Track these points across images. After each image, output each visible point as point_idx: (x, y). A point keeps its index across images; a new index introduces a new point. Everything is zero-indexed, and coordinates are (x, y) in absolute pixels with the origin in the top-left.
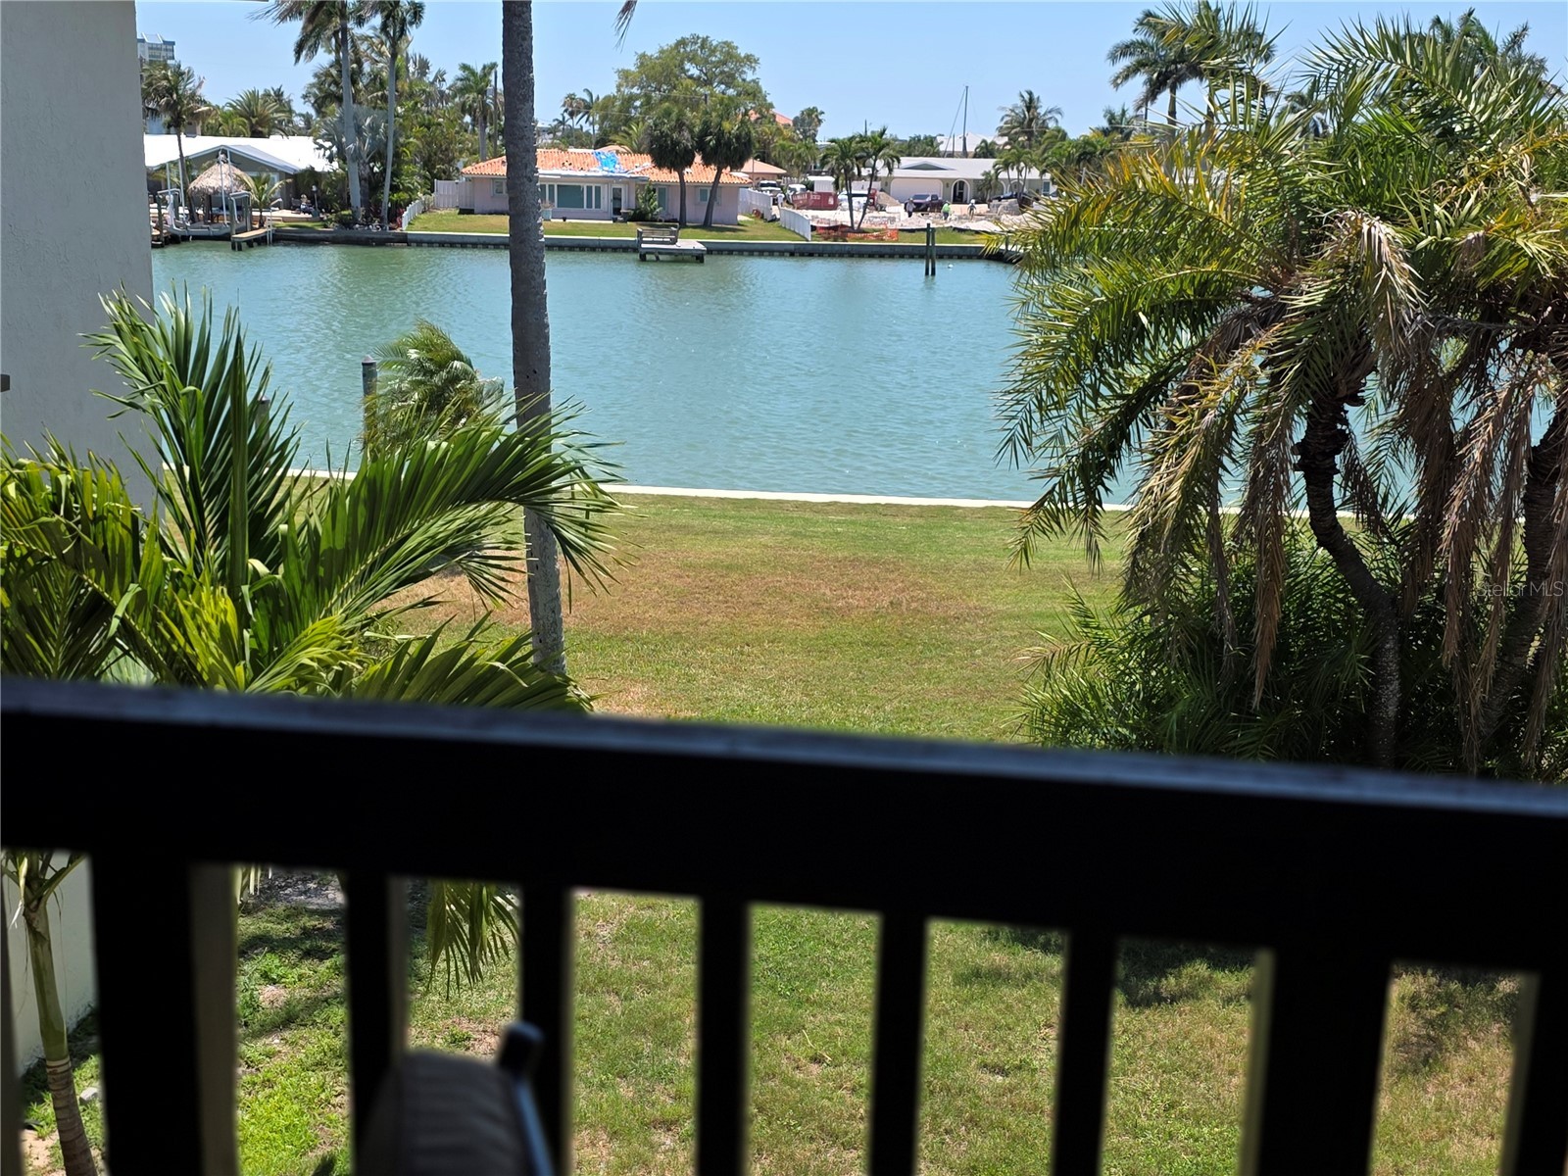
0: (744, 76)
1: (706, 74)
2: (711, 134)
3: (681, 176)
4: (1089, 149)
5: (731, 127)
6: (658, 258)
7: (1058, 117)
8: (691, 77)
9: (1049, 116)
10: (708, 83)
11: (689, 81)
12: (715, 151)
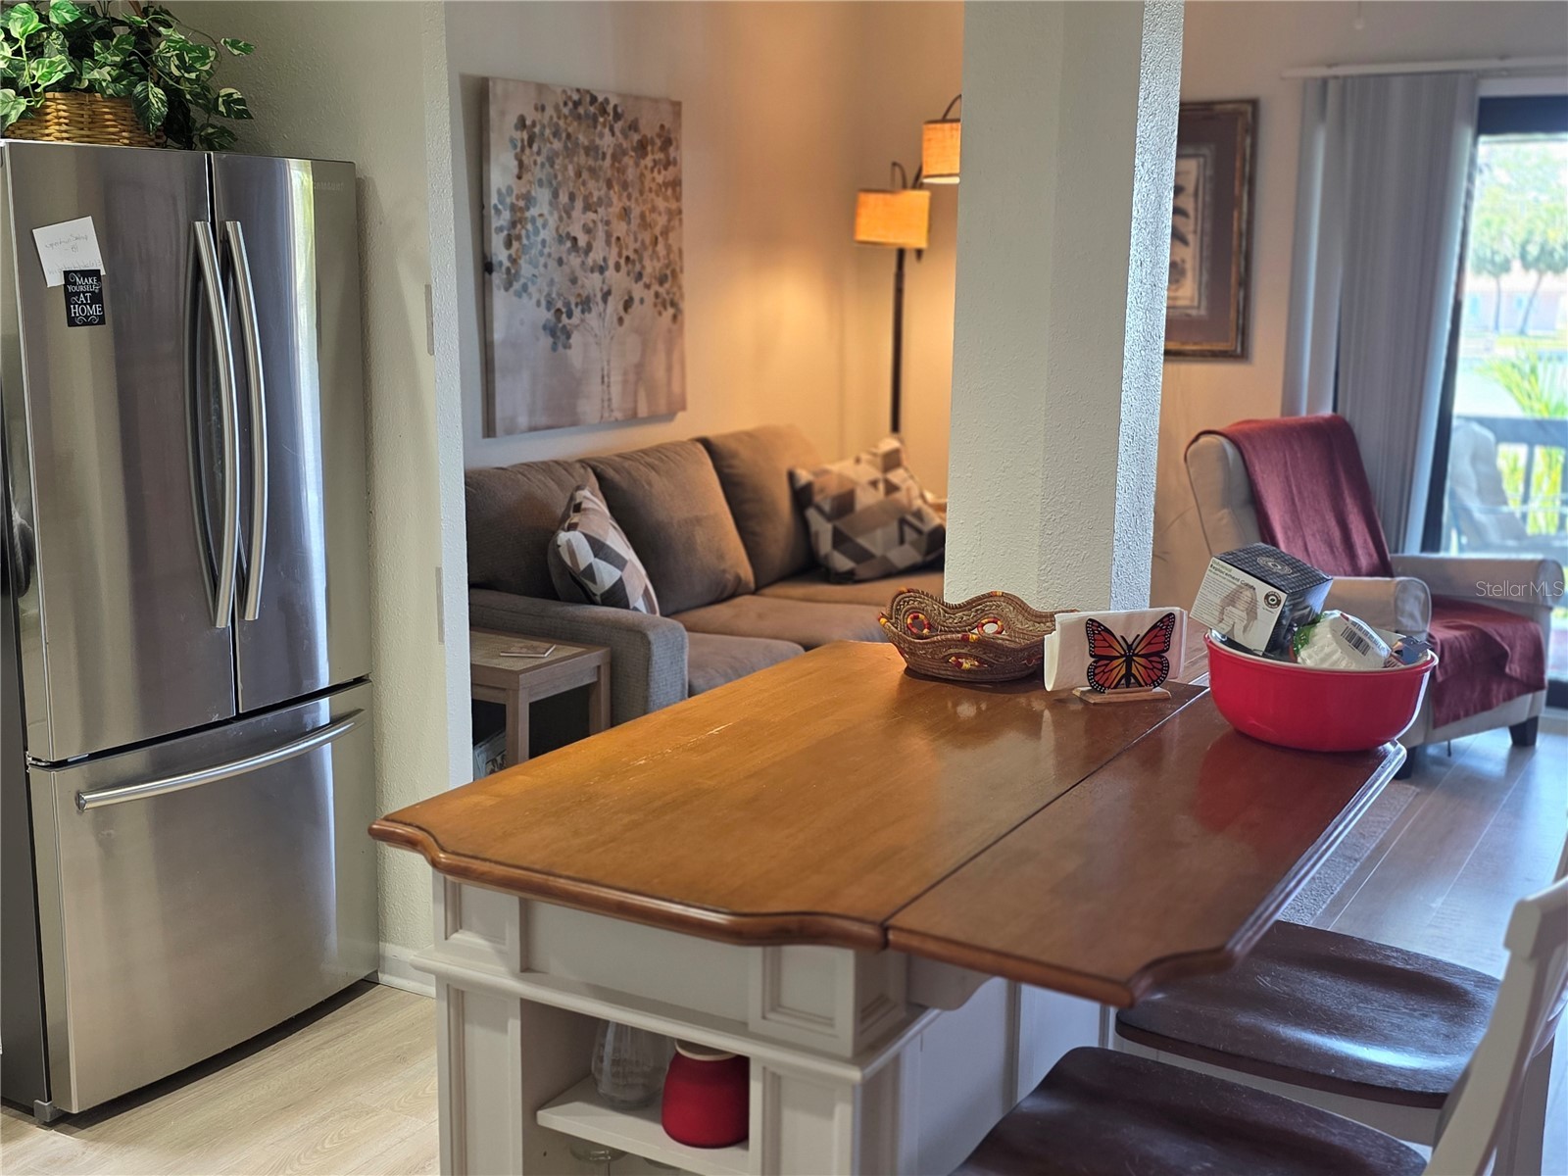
1: (1518, 181)
2: (1534, 243)
3: (1498, 283)
5: (1556, 235)
8: (1502, 186)
10: (1519, 189)
11: (1500, 190)
12: (1538, 260)
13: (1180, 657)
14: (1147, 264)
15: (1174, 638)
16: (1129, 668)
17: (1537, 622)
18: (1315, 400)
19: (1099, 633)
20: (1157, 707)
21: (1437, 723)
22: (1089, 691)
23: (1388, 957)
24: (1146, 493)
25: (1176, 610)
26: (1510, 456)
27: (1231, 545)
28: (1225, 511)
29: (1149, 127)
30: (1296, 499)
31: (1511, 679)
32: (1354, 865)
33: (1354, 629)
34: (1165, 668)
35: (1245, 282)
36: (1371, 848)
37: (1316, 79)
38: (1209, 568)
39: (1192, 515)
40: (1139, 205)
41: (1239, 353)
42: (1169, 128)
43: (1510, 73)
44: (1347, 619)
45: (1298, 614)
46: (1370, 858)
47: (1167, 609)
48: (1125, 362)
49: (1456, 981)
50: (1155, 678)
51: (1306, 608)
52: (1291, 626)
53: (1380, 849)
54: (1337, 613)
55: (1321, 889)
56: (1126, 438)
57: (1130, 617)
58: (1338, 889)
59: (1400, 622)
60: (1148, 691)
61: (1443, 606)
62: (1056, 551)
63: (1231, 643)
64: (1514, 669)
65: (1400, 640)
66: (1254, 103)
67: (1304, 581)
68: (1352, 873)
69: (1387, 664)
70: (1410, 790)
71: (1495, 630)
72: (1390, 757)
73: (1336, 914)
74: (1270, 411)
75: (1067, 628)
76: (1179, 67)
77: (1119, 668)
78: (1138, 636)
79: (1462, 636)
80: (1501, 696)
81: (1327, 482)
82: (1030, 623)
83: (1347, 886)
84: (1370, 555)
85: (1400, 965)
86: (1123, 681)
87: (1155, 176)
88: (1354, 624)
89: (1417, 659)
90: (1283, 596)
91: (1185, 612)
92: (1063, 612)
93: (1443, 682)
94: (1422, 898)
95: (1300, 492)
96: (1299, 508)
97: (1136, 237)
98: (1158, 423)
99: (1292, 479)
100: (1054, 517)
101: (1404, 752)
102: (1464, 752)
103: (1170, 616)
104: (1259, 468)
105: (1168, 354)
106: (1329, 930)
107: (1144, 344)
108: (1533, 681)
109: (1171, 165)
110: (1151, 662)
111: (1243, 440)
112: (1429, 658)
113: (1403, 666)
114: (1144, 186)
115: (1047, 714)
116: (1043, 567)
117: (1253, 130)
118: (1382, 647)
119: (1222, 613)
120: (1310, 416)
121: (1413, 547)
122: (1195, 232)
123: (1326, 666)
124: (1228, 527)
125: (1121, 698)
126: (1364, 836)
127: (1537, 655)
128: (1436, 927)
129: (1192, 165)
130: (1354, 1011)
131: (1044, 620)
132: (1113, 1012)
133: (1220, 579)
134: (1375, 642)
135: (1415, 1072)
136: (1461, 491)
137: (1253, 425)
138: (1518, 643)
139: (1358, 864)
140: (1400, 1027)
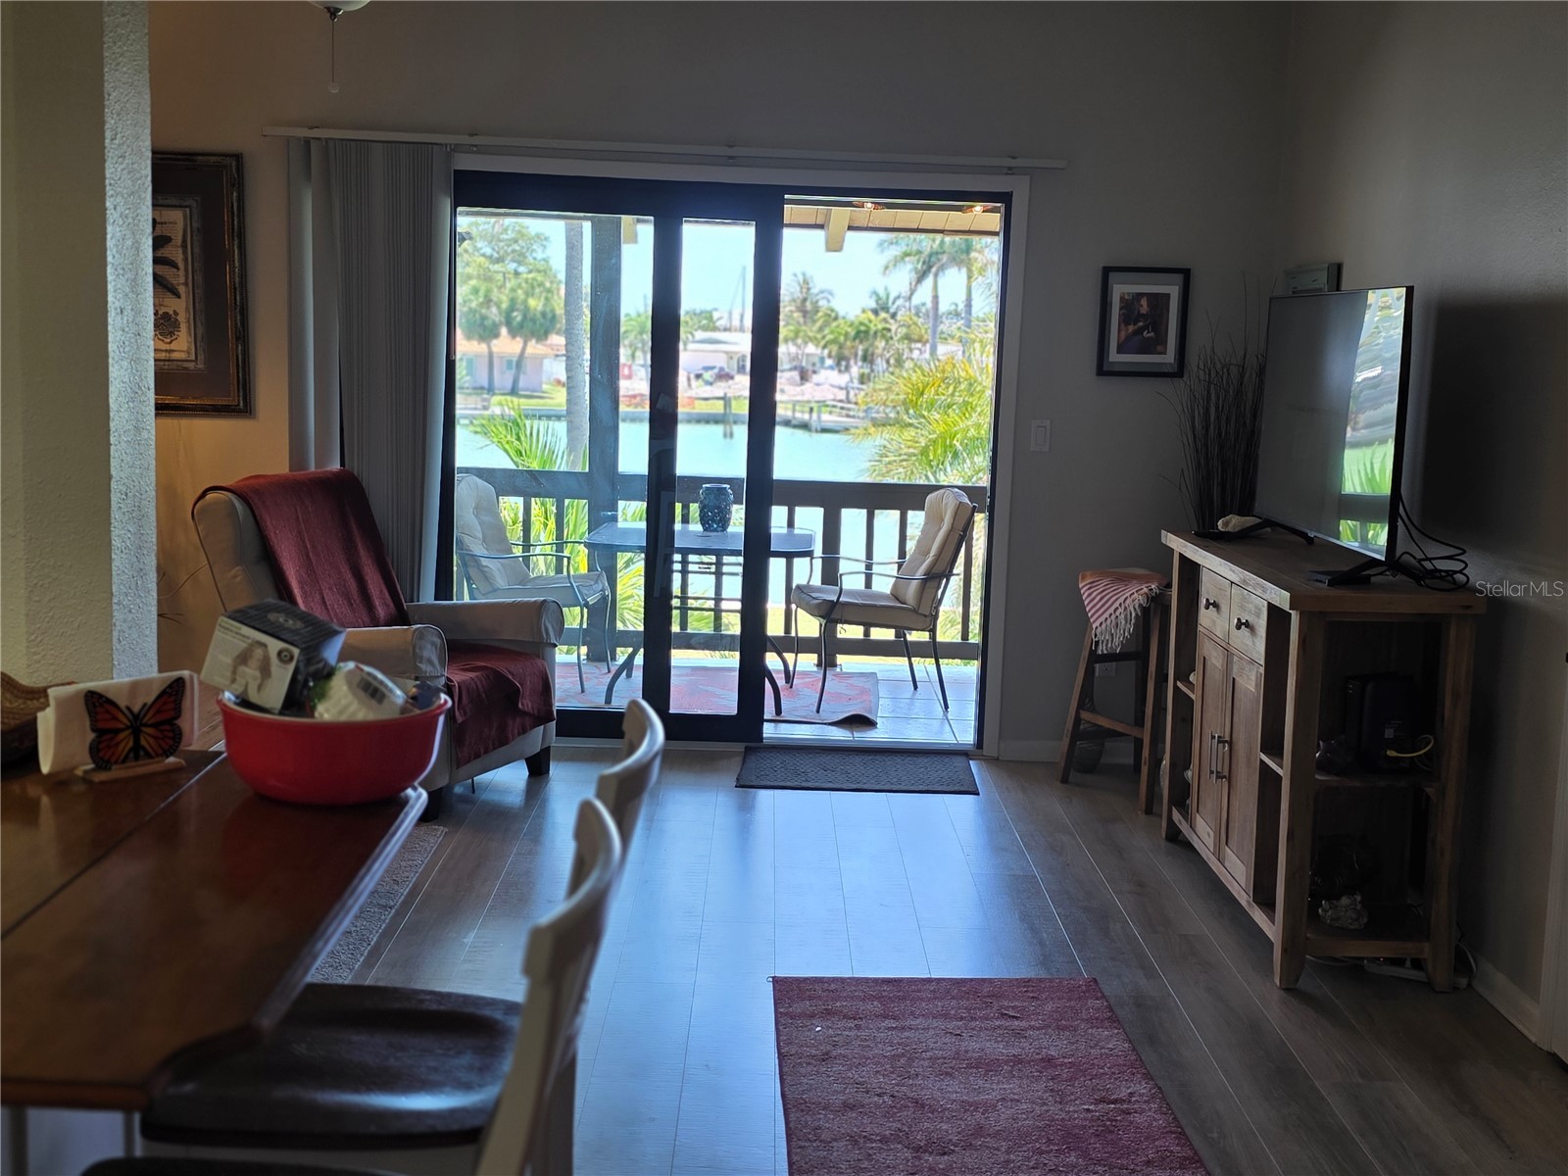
0: (534, 255)
1: (498, 253)
2: (517, 310)
3: (489, 347)
4: (863, 328)
5: (535, 304)
6: (472, 423)
7: (830, 297)
8: (484, 255)
9: (821, 296)
10: (500, 260)
11: (482, 259)
12: (521, 325)
13: (193, 724)
14: (128, 311)
15: (186, 703)
16: (137, 741)
17: (543, 659)
18: (322, 457)
19: (101, 705)
20: (172, 777)
21: (459, 763)
22: (93, 770)
23: (422, 1001)
24: (145, 552)
25: (186, 673)
26: (511, 507)
27: (242, 602)
28: (239, 568)
29: (119, 169)
30: (311, 554)
31: (525, 714)
32: (390, 913)
33: (370, 679)
34: (177, 736)
35: (243, 336)
36: (405, 893)
37: (299, 139)
38: (217, 627)
39: (204, 576)
40: (114, 250)
41: (242, 407)
42: (143, 172)
43: (480, 150)
44: (362, 670)
45: (312, 669)
46: (404, 902)
47: (176, 674)
48: (111, 414)
49: (487, 1012)
50: (166, 747)
51: (318, 662)
52: (306, 682)
53: (413, 893)
54: (351, 665)
55: (357, 943)
56: (119, 495)
57: (135, 687)
58: (375, 939)
59: (419, 669)
60: (159, 762)
61: (458, 650)
62: (47, 620)
63: (244, 702)
64: (526, 704)
65: (414, 686)
66: (238, 157)
67: (316, 635)
68: (387, 921)
69: (403, 710)
70: (438, 833)
71: (507, 669)
72: (411, 802)
73: (373, 966)
74: (278, 465)
75: (64, 704)
76: (148, 110)
77: (126, 742)
78: (145, 705)
79: (477, 676)
80: (516, 731)
81: (340, 535)
82: (21, 701)
83: (383, 935)
84: (388, 606)
85: (434, 1007)
86: (132, 755)
87: (130, 220)
88: (369, 674)
89: (430, 703)
90: (296, 651)
91: (195, 676)
92: (58, 685)
93: (463, 722)
94: (455, 935)
95: (314, 547)
96: (314, 562)
97: (113, 283)
98: (153, 479)
99: (306, 535)
100: (41, 583)
101: (425, 795)
102: (486, 787)
103: (180, 681)
104: (269, 524)
105: (161, 409)
106: (367, 983)
107: (132, 396)
108: (544, 715)
109: (147, 212)
110: (161, 731)
111: (252, 495)
112: (442, 701)
113: (418, 711)
114: (118, 230)
115: (45, 800)
116: (33, 637)
117: (239, 184)
118: (398, 695)
119: (234, 672)
120: (319, 470)
121: (427, 596)
122: (186, 284)
123: (344, 718)
124: (243, 585)
125: (130, 773)
126: (396, 882)
127: (546, 689)
128: (470, 961)
129: (176, 217)
130: (392, 1062)
131: (36, 696)
132: (137, 1118)
133: (229, 639)
134: (391, 691)
135: (452, 1112)
136: (467, 540)
137: (262, 481)
138: (528, 679)
139: (393, 911)
140: (435, 1069)
